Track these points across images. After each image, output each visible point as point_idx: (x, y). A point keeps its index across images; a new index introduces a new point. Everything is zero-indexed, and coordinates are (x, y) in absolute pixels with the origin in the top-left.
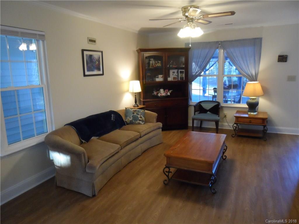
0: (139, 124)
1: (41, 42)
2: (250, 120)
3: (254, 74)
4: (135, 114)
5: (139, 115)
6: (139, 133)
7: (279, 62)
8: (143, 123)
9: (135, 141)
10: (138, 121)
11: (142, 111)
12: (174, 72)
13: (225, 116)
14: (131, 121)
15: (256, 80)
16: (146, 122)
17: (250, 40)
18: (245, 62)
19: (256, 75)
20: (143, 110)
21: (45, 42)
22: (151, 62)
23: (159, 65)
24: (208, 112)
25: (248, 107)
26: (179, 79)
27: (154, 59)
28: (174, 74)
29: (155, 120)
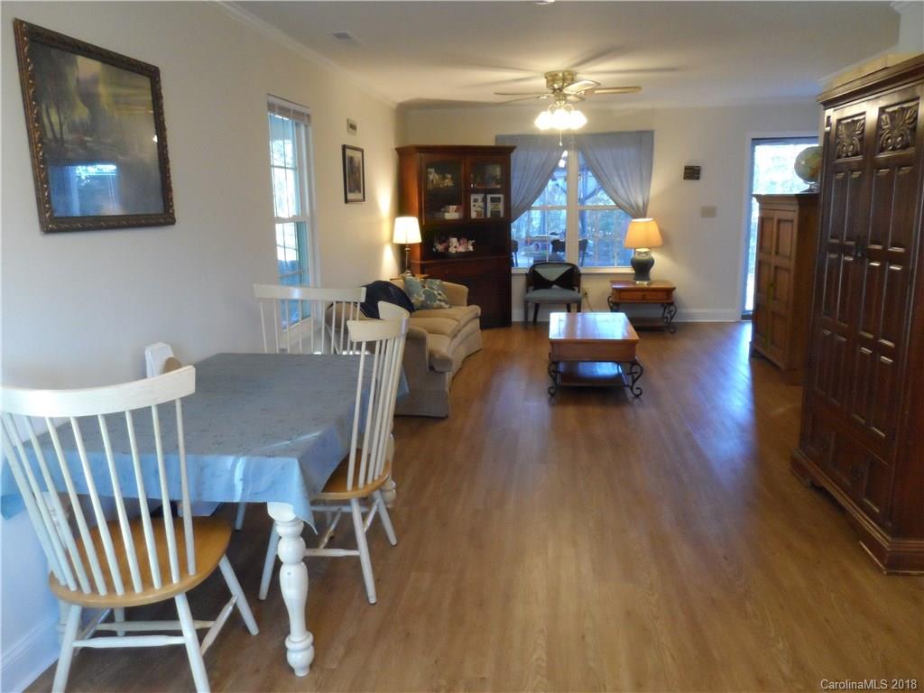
0: (441, 307)
1: (303, 128)
2: (642, 293)
3: (641, 204)
5: (434, 289)
6: (458, 322)
7: (686, 181)
8: (447, 306)
9: (456, 335)
10: (437, 302)
12: (476, 201)
13: (586, 294)
14: (422, 302)
15: (644, 216)
16: (451, 303)
17: (630, 133)
18: (623, 179)
19: (645, 206)
20: (439, 280)
22: (431, 177)
23: (448, 182)
24: (555, 286)
25: (634, 272)
26: (489, 215)
27: (435, 170)
28: (477, 204)
29: (466, 301)
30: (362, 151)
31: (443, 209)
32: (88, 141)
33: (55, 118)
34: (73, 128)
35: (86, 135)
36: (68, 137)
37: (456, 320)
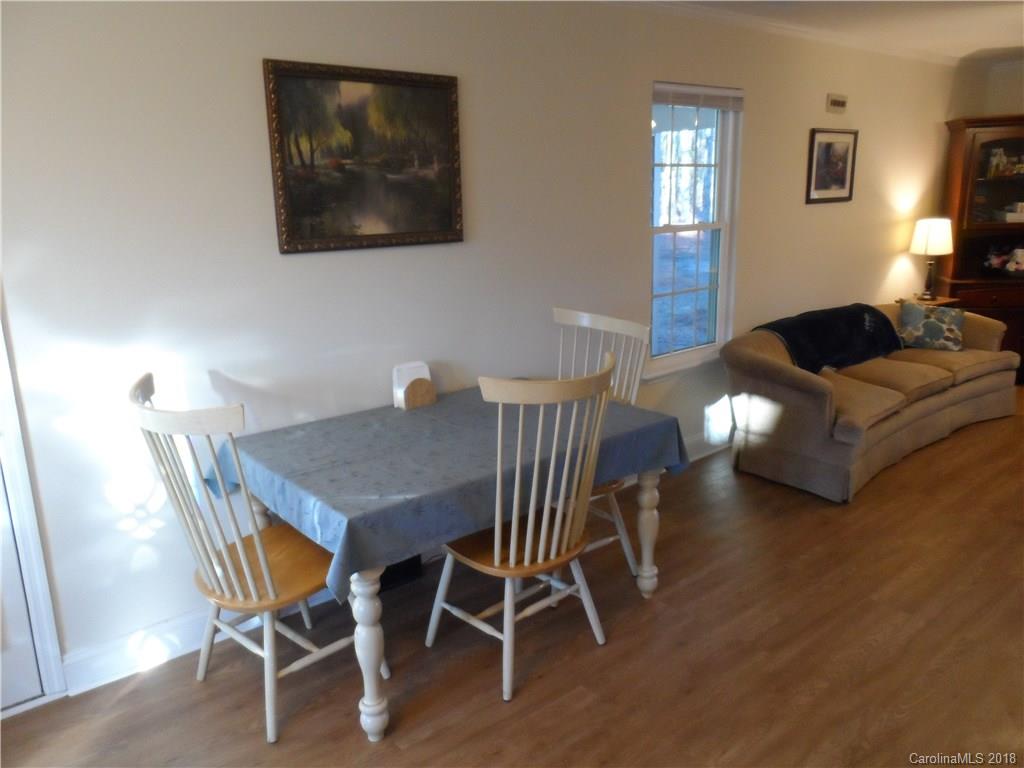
0: (945, 349)
1: (731, 116)
4: (932, 320)
5: (944, 322)
6: (951, 374)
8: (956, 348)
9: (939, 392)
10: (942, 341)
11: (954, 312)
14: (917, 338)
16: (966, 344)
20: (957, 310)
21: (742, 115)
22: (994, 161)
23: (1023, 168)
27: (1005, 151)
29: (997, 342)
30: (856, 134)
31: (1007, 208)
32: (347, 164)
33: (305, 145)
34: (328, 152)
35: (344, 158)
36: (319, 161)
37: (950, 370)
